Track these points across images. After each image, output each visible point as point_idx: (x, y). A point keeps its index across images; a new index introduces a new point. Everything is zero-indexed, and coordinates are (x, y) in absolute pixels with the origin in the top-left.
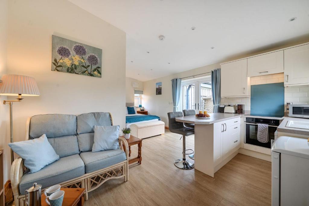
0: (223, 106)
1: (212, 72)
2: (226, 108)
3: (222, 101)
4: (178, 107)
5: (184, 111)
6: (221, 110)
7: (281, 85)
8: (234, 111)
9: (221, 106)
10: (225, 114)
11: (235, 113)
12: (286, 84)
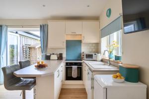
0: (49, 55)
1: (41, 26)
2: (52, 56)
3: (48, 50)
4: (3, 56)
5: (20, 62)
6: (48, 58)
7: (80, 41)
8: (57, 58)
9: (48, 55)
10: (51, 61)
11: (58, 59)
12: (83, 41)
